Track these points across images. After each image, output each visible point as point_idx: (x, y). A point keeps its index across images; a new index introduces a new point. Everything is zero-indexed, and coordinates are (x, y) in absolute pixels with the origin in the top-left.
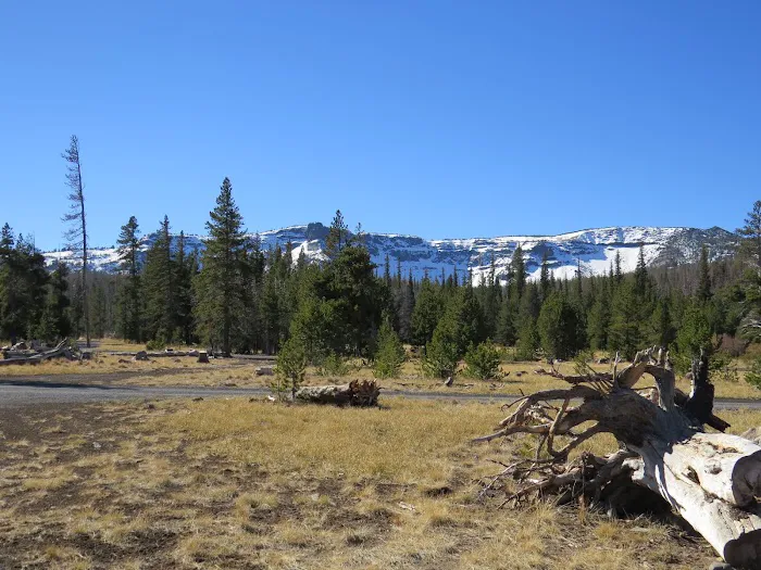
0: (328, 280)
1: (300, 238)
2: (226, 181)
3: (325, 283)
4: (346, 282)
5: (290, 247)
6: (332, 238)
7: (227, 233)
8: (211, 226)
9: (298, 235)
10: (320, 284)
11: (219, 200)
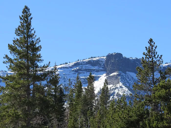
0: (141, 117)
1: (98, 71)
2: (26, 10)
3: (137, 122)
4: (162, 119)
5: (92, 79)
6: (144, 70)
7: (28, 68)
8: (10, 60)
9: (96, 68)
10: (132, 122)
11: (19, 31)
